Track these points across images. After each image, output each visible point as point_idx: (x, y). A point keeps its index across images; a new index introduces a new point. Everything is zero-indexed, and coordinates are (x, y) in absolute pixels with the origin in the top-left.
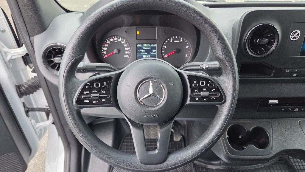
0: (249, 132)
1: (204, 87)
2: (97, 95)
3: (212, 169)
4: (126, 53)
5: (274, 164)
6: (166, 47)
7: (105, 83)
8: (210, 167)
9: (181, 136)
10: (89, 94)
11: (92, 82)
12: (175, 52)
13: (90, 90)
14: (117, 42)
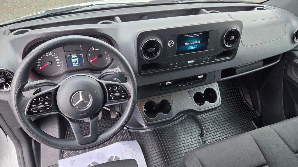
0: (158, 104)
1: (116, 90)
2: (42, 106)
3: (143, 132)
4: (58, 63)
5: (185, 119)
6: (90, 54)
7: (47, 97)
8: (141, 131)
9: (117, 113)
10: (37, 106)
11: (37, 98)
12: (98, 57)
13: (37, 103)
14: (48, 55)
